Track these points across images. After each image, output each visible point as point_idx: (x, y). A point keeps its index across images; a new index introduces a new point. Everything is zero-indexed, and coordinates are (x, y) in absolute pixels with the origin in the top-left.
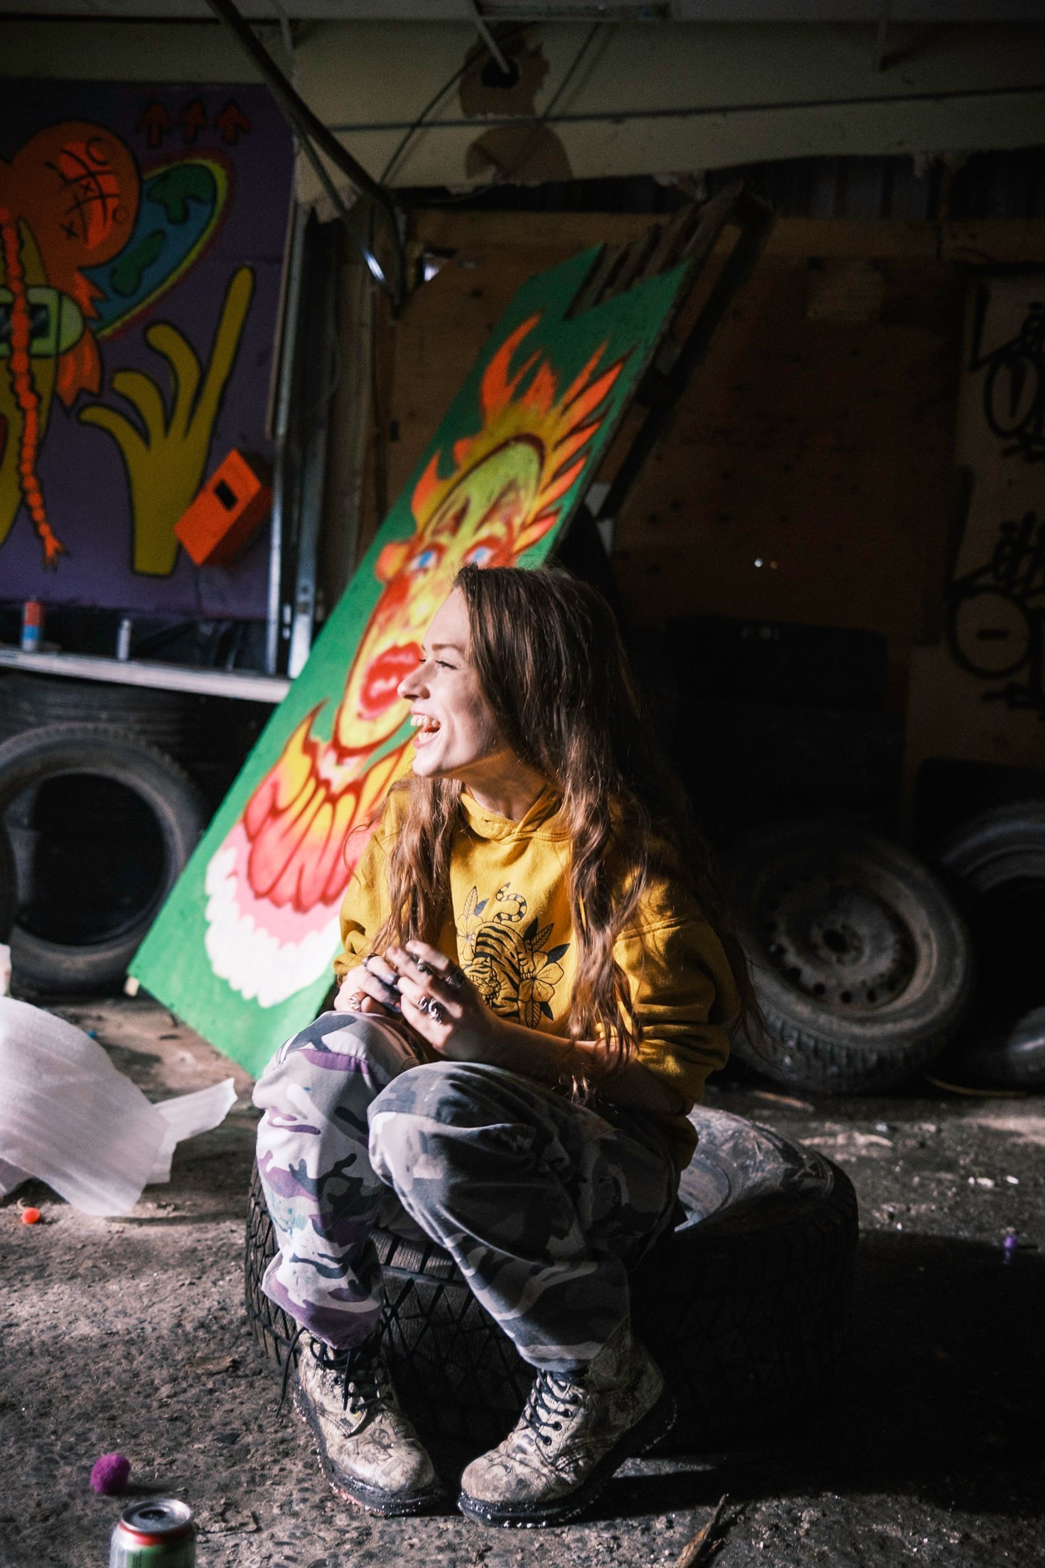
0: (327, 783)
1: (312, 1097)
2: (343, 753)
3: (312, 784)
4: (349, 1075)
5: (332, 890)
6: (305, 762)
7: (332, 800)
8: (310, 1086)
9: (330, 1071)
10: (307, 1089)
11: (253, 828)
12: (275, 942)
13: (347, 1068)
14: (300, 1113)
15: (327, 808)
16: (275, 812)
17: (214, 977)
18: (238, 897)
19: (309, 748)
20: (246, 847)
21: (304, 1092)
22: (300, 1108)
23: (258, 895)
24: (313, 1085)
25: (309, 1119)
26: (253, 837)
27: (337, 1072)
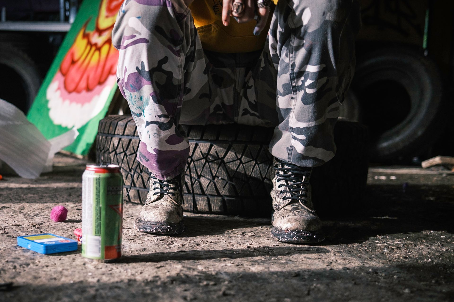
0: (96, 45)
1: (142, 22)
2: (100, 32)
3: (89, 47)
4: (160, 8)
5: (102, 80)
6: (85, 42)
7: (99, 49)
8: (140, 15)
9: (150, 6)
10: (139, 18)
11: (64, 70)
12: (79, 105)
13: (159, 4)
14: (137, 32)
15: (97, 53)
16: (73, 62)
17: (54, 126)
18: (62, 96)
19: (86, 36)
20: (62, 79)
21: (137, 19)
22: (136, 29)
23: (70, 92)
24: (142, 15)
25: (142, 34)
26: (64, 74)
27: (153, 6)
